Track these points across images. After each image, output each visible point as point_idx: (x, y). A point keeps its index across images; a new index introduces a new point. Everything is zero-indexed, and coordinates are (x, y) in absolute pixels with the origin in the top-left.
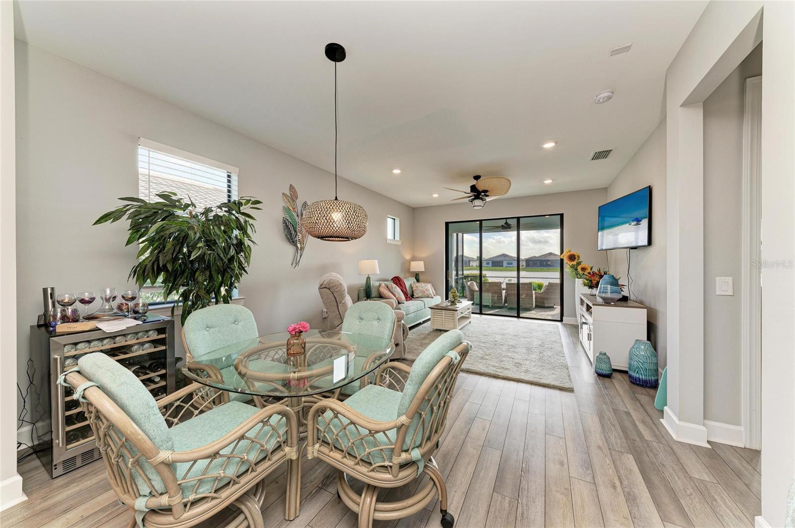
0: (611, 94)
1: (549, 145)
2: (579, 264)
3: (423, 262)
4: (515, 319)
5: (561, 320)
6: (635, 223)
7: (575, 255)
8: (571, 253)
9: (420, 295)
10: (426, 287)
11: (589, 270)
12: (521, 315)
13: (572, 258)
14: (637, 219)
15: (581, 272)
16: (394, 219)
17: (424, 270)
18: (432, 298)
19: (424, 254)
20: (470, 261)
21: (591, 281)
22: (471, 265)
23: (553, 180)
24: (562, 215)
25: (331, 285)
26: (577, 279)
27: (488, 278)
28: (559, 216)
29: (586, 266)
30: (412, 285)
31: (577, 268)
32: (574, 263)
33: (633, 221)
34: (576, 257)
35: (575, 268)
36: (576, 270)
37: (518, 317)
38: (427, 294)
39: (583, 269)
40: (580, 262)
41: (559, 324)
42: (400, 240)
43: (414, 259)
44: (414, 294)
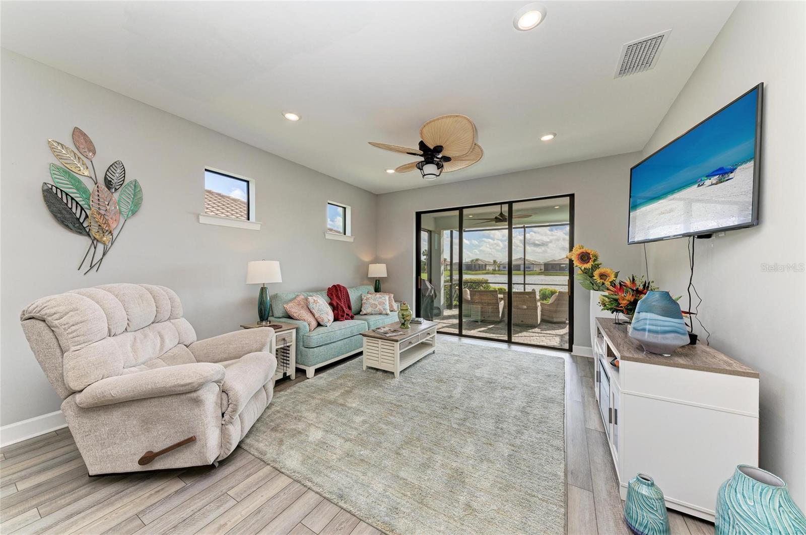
2: (596, 267)
3: (385, 265)
4: (504, 346)
5: (570, 350)
6: (715, 179)
7: (589, 254)
8: (583, 250)
9: (369, 310)
10: (380, 300)
11: (612, 278)
12: (514, 339)
13: (584, 257)
14: (721, 169)
15: (599, 281)
16: (345, 208)
18: (387, 314)
19: (389, 255)
20: (486, 265)
21: (616, 300)
22: (487, 269)
23: (555, 135)
24: (572, 196)
26: (592, 291)
27: (491, 284)
28: (568, 198)
29: (608, 271)
30: (363, 297)
31: (592, 274)
32: (588, 266)
33: (709, 176)
34: (591, 256)
35: (589, 273)
36: (592, 276)
37: (509, 341)
38: (380, 310)
39: (603, 276)
40: (598, 265)
41: (565, 356)
42: (352, 235)
43: (377, 261)
44: (362, 309)
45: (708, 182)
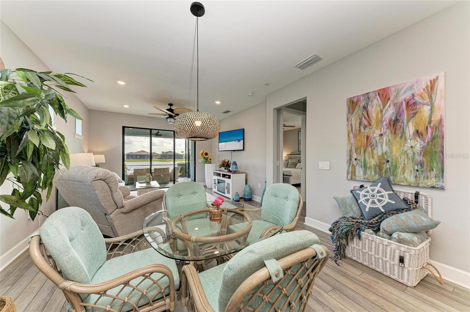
0: (252, 94)
1: (218, 103)
3: (104, 155)
6: (238, 141)
8: (206, 152)
15: (209, 161)
17: (104, 162)
21: (223, 164)
25: (108, 176)
32: (207, 156)
36: (207, 160)
39: (210, 159)
42: (82, 136)
45: (237, 141)
